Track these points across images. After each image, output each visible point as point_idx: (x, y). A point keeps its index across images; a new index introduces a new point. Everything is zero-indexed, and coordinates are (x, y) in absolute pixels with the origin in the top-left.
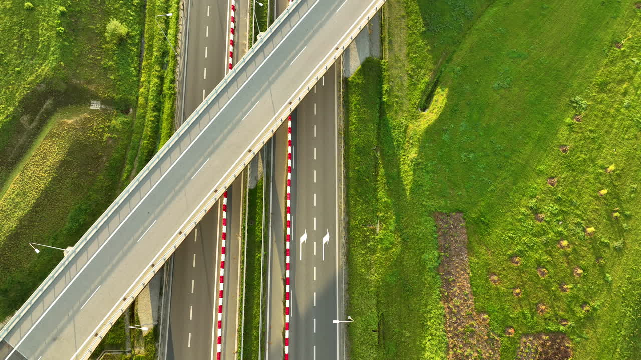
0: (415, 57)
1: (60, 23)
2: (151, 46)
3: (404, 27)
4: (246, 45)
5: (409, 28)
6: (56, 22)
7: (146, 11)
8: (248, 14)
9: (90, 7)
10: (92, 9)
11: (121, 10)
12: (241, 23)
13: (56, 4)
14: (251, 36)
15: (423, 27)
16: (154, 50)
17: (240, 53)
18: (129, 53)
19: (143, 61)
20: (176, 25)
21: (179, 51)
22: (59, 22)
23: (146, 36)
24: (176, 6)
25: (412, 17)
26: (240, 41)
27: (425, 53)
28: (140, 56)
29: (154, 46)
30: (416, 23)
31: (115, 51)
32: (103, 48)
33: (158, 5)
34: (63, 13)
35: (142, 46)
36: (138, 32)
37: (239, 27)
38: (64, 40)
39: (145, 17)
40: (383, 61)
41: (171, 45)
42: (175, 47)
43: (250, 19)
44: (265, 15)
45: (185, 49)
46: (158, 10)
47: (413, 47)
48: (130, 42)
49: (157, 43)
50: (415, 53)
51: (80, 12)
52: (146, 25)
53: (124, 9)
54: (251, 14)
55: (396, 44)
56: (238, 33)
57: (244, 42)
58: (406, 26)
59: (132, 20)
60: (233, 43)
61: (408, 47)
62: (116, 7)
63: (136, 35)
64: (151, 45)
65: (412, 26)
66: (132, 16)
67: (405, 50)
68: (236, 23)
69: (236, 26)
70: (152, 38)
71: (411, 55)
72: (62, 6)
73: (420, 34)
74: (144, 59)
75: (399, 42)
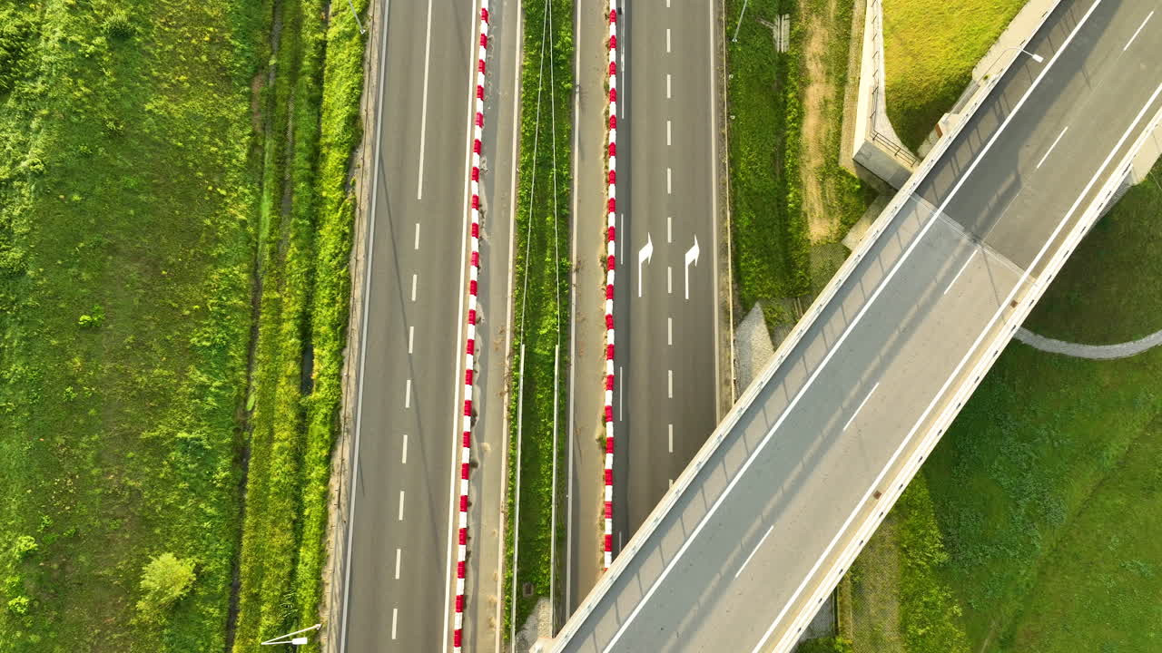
0: (924, 636)
1: (21, 584)
2: (256, 599)
3: (893, 546)
4: (495, 606)
5: (905, 550)
6: (8, 581)
7: (247, 496)
8: (502, 515)
9: (100, 517)
10: (106, 521)
11: (182, 507)
12: (483, 543)
13: (12, 528)
14: (509, 580)
15: (941, 550)
16: (263, 608)
17: (480, 629)
18: (200, 624)
19: (236, 642)
20: (321, 543)
21: (325, 616)
22: (17, 579)
23: (244, 568)
24: (322, 488)
25: (912, 520)
26: (481, 595)
27: (949, 624)
28: (229, 626)
29: (264, 597)
30: (923, 536)
31: (163, 627)
32: (132, 627)
33: (275, 479)
34: (28, 556)
35: (234, 600)
36: (224, 562)
37: (478, 555)
38: (27, 631)
39: (242, 514)
40: (839, 640)
41: (305, 594)
42: (315, 606)
43: (506, 531)
44: (544, 522)
45: (342, 611)
46: (277, 494)
47: (917, 607)
48: (202, 593)
49: (270, 588)
50: (922, 624)
51: (76, 537)
52: (245, 536)
53: (190, 502)
54: (510, 517)
55: (872, 595)
56: (477, 570)
57: (492, 596)
58: (897, 544)
59: (210, 531)
60: (461, 603)
61: (903, 604)
62: (169, 501)
63: (219, 571)
64: (257, 594)
65: (913, 545)
66: (209, 518)
67: (894, 611)
68: (472, 542)
69: (471, 549)
70: (259, 573)
71: (911, 628)
72: (27, 534)
73: (933, 568)
74: (237, 635)
75: (881, 587)
